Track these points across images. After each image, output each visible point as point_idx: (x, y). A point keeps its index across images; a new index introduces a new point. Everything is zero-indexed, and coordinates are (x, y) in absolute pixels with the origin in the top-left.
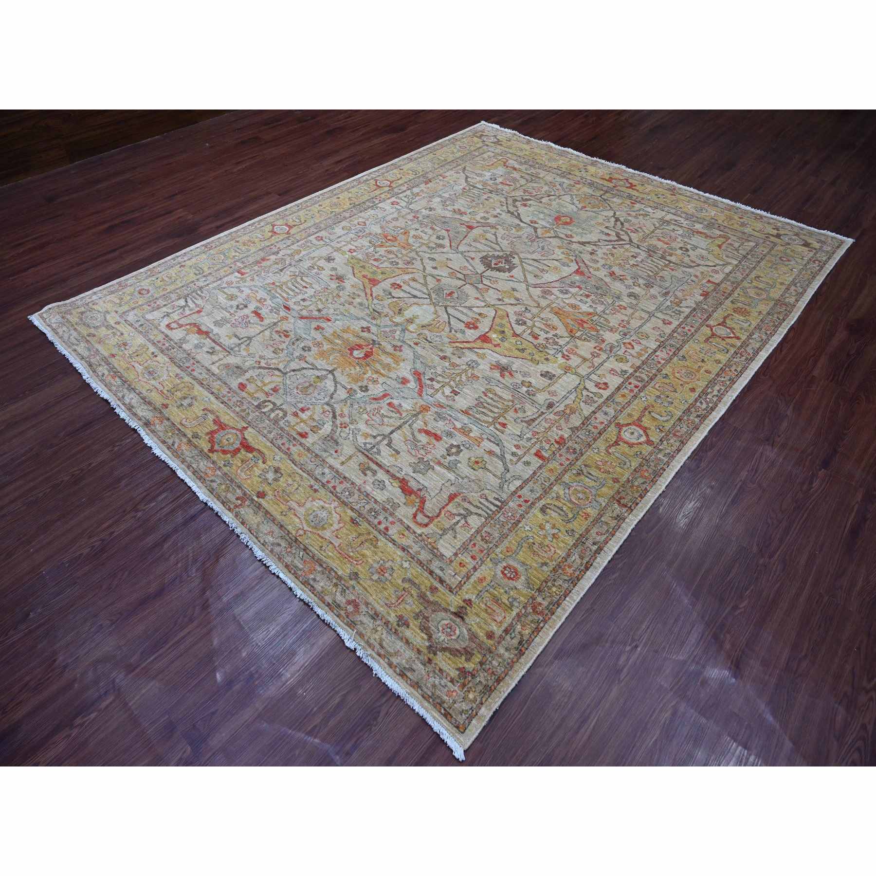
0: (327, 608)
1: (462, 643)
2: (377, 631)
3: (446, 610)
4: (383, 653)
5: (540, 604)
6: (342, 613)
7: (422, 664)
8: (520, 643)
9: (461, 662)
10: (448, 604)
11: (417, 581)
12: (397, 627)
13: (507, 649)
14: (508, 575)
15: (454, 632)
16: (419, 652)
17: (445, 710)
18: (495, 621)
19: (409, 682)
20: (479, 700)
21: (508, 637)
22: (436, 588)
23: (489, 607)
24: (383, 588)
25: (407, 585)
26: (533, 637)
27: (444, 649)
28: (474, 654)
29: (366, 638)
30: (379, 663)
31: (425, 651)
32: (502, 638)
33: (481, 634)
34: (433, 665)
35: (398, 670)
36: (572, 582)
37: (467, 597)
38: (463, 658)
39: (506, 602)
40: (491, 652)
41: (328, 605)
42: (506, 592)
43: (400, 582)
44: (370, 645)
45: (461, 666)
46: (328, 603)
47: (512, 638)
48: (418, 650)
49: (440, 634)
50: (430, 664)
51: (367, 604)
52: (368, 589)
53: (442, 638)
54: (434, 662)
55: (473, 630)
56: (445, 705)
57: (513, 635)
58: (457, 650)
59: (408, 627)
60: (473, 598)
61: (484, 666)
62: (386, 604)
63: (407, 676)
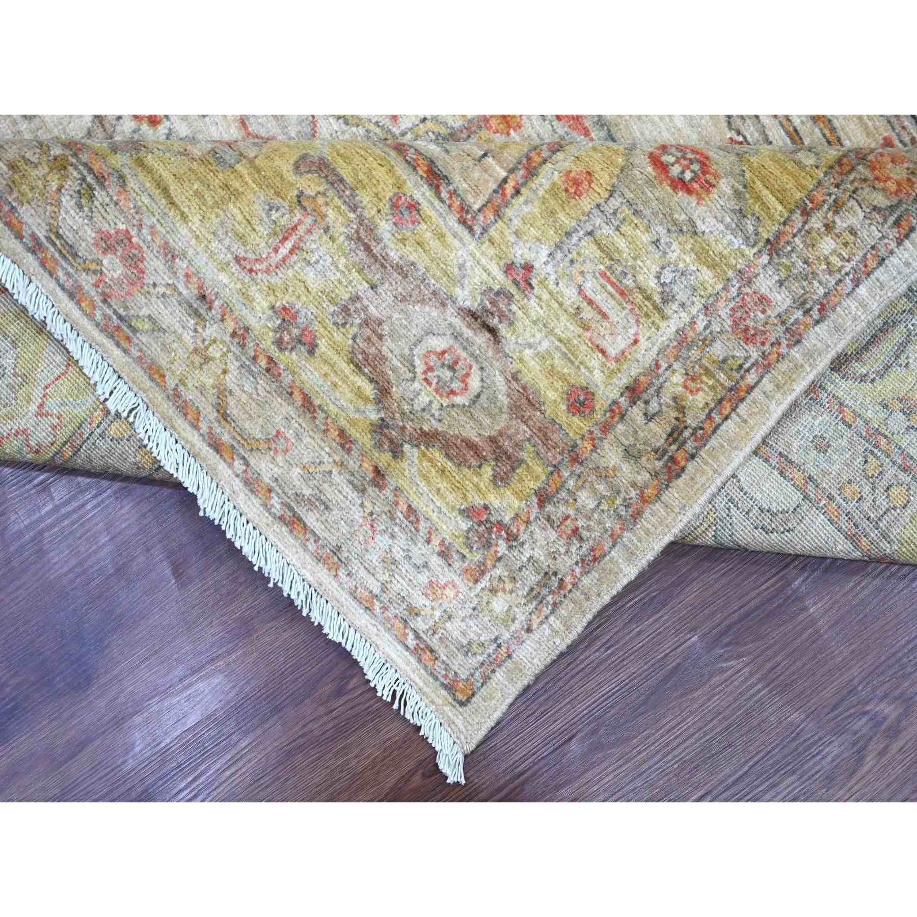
0: (30, 258)
1: (487, 421)
2: (207, 359)
3: (442, 300)
4: (226, 438)
5: (763, 300)
6: (86, 281)
7: (355, 487)
8: (674, 435)
9: (477, 486)
10: (453, 280)
11: (345, 172)
12: (275, 352)
13: (630, 454)
14: (675, 170)
15: (464, 379)
16: (345, 441)
17: (417, 637)
18: (603, 352)
19: (311, 546)
20: (521, 617)
21: (636, 413)
22: (414, 207)
23: (590, 302)
24: (226, 186)
25: (311, 185)
26: (717, 419)
27: (427, 438)
28: (521, 462)
29: (171, 382)
30: (212, 473)
31: (365, 440)
32: (616, 412)
33: (552, 395)
34: (388, 492)
35: (275, 501)
36: (897, 223)
37: (520, 253)
38: (488, 471)
39: (652, 284)
40: (575, 460)
41: (36, 248)
42: (656, 243)
43: (286, 168)
44: (184, 408)
45: (478, 501)
46: (33, 236)
47: (649, 417)
48: (342, 433)
49: (416, 385)
50: (381, 487)
51: (170, 254)
52: (173, 188)
53: (424, 399)
54: (392, 482)
55: (526, 378)
56: (420, 624)
57: (654, 406)
58: (470, 445)
59: (311, 352)
60: (540, 257)
61: (549, 508)
62: (238, 260)
63: (305, 527)
